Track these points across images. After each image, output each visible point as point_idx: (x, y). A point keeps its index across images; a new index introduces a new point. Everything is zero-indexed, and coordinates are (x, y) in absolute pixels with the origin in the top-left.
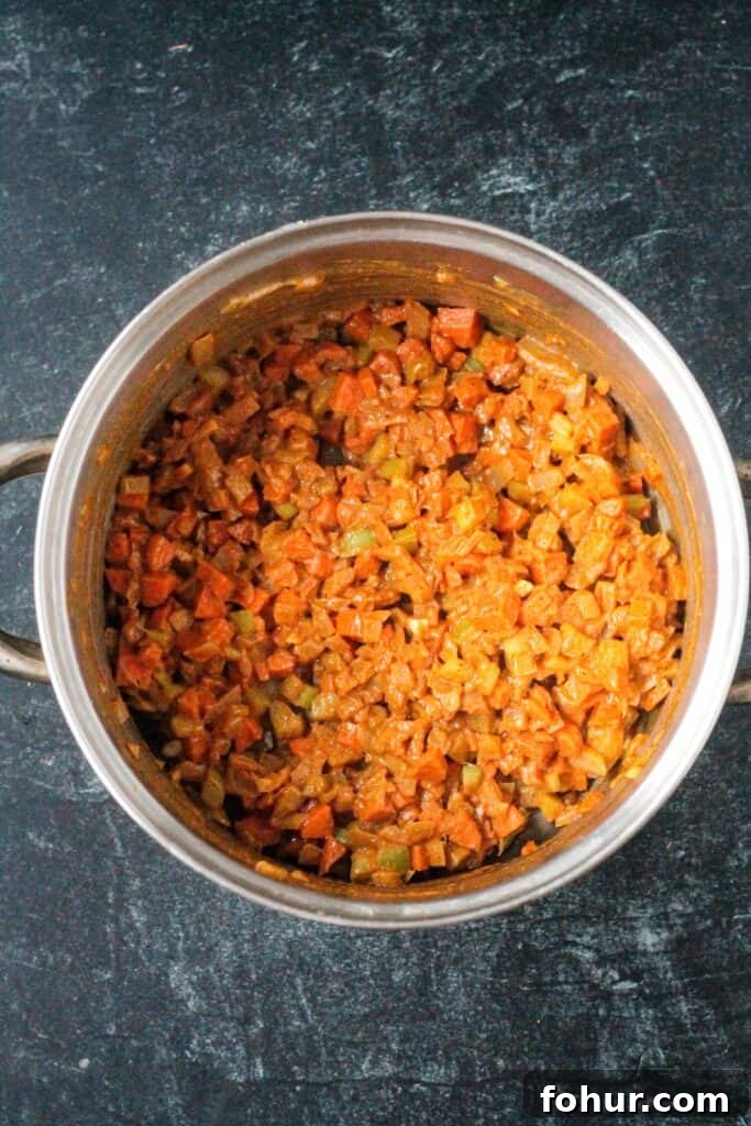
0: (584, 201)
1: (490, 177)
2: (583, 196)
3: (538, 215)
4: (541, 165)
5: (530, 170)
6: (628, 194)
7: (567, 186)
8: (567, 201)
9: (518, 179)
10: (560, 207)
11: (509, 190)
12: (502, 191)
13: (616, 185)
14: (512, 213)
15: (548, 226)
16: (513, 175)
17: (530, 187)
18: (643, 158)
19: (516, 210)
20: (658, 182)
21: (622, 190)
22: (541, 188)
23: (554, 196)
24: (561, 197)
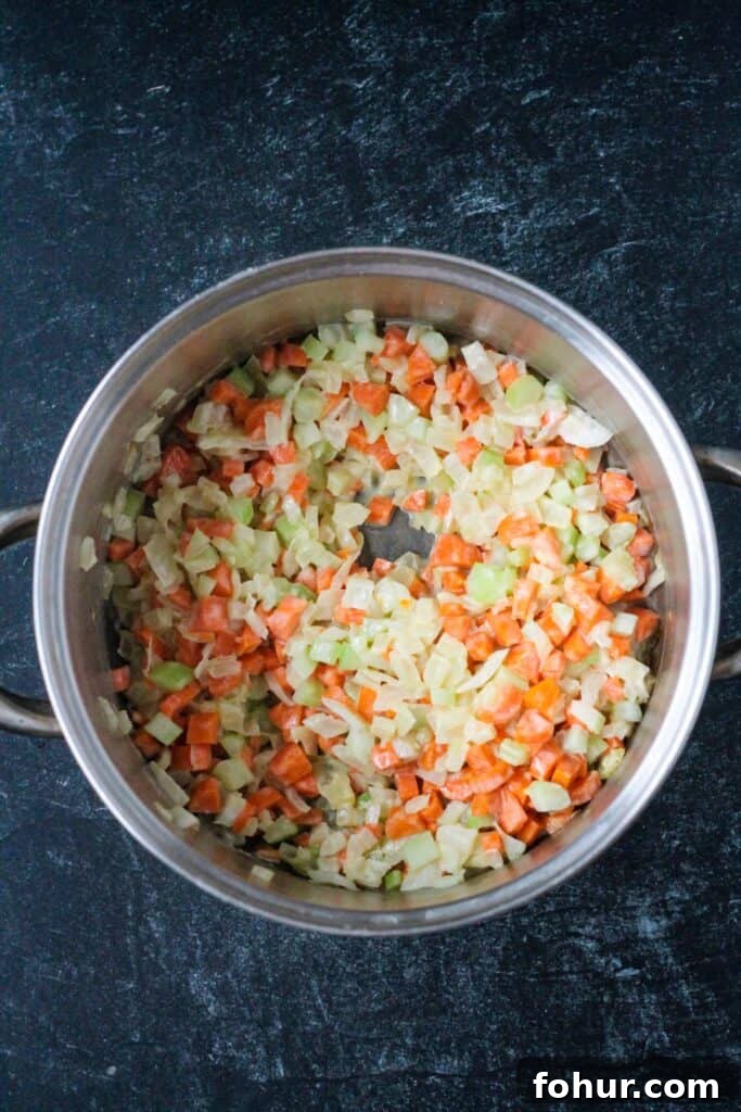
0: (555, 217)
1: (462, 199)
2: (553, 213)
3: (511, 233)
4: (512, 185)
5: (500, 190)
6: (596, 209)
7: (536, 205)
8: (537, 219)
9: (489, 200)
10: (531, 224)
11: (480, 211)
12: (474, 212)
13: (584, 201)
14: (485, 232)
15: (520, 243)
16: (484, 196)
17: (501, 207)
18: (609, 174)
19: (489, 229)
20: (624, 196)
21: (591, 205)
22: (512, 208)
23: (524, 214)
24: (531, 214)
